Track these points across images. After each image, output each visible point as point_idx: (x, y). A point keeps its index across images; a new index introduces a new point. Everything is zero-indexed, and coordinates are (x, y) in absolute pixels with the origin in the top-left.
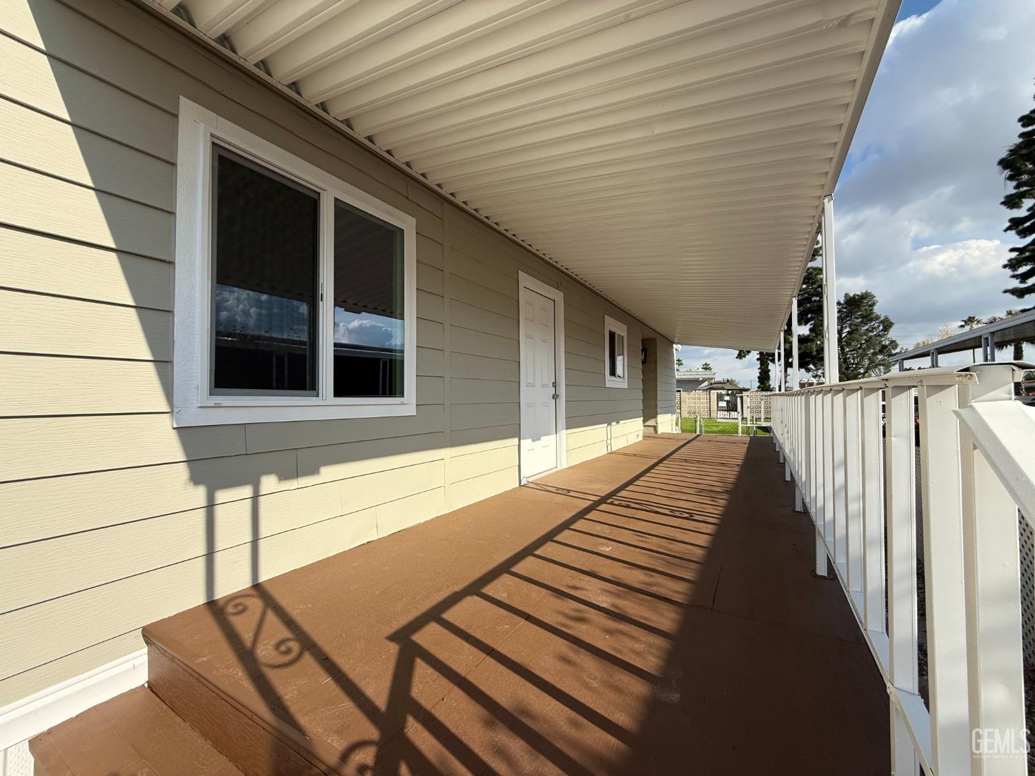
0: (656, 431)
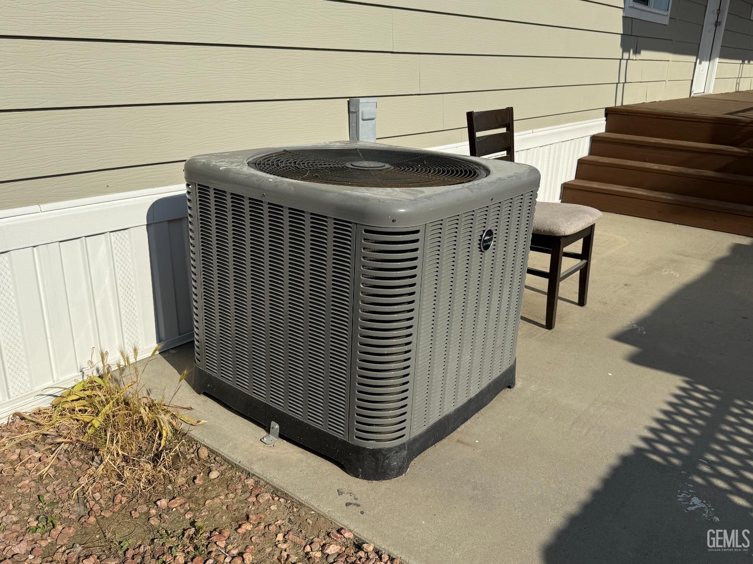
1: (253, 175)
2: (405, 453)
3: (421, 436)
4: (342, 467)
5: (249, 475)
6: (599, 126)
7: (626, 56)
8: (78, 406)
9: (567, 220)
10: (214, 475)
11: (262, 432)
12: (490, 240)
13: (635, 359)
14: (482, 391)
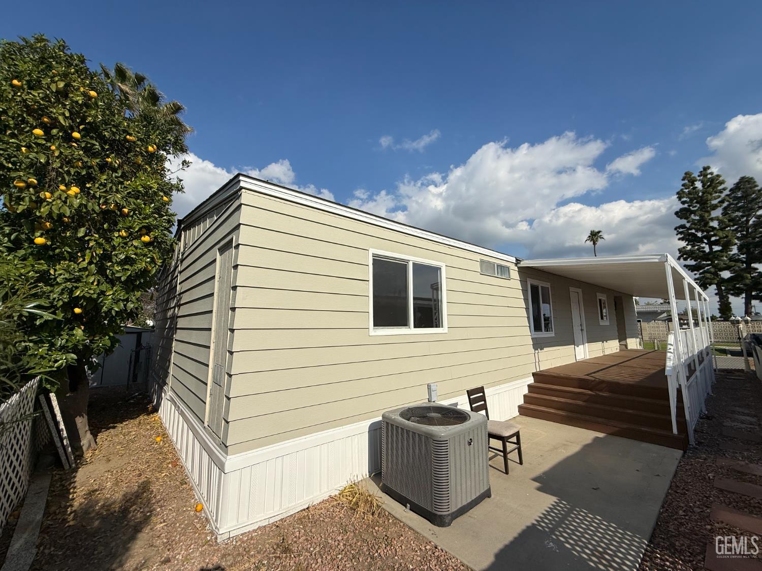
0: (627, 348)
1: (402, 421)
2: (450, 517)
3: (456, 511)
4: (431, 522)
5: (401, 522)
6: (531, 380)
7: (536, 351)
8: (348, 494)
9: (506, 430)
10: (391, 521)
11: (404, 508)
12: (471, 442)
13: (539, 489)
14: (477, 497)
